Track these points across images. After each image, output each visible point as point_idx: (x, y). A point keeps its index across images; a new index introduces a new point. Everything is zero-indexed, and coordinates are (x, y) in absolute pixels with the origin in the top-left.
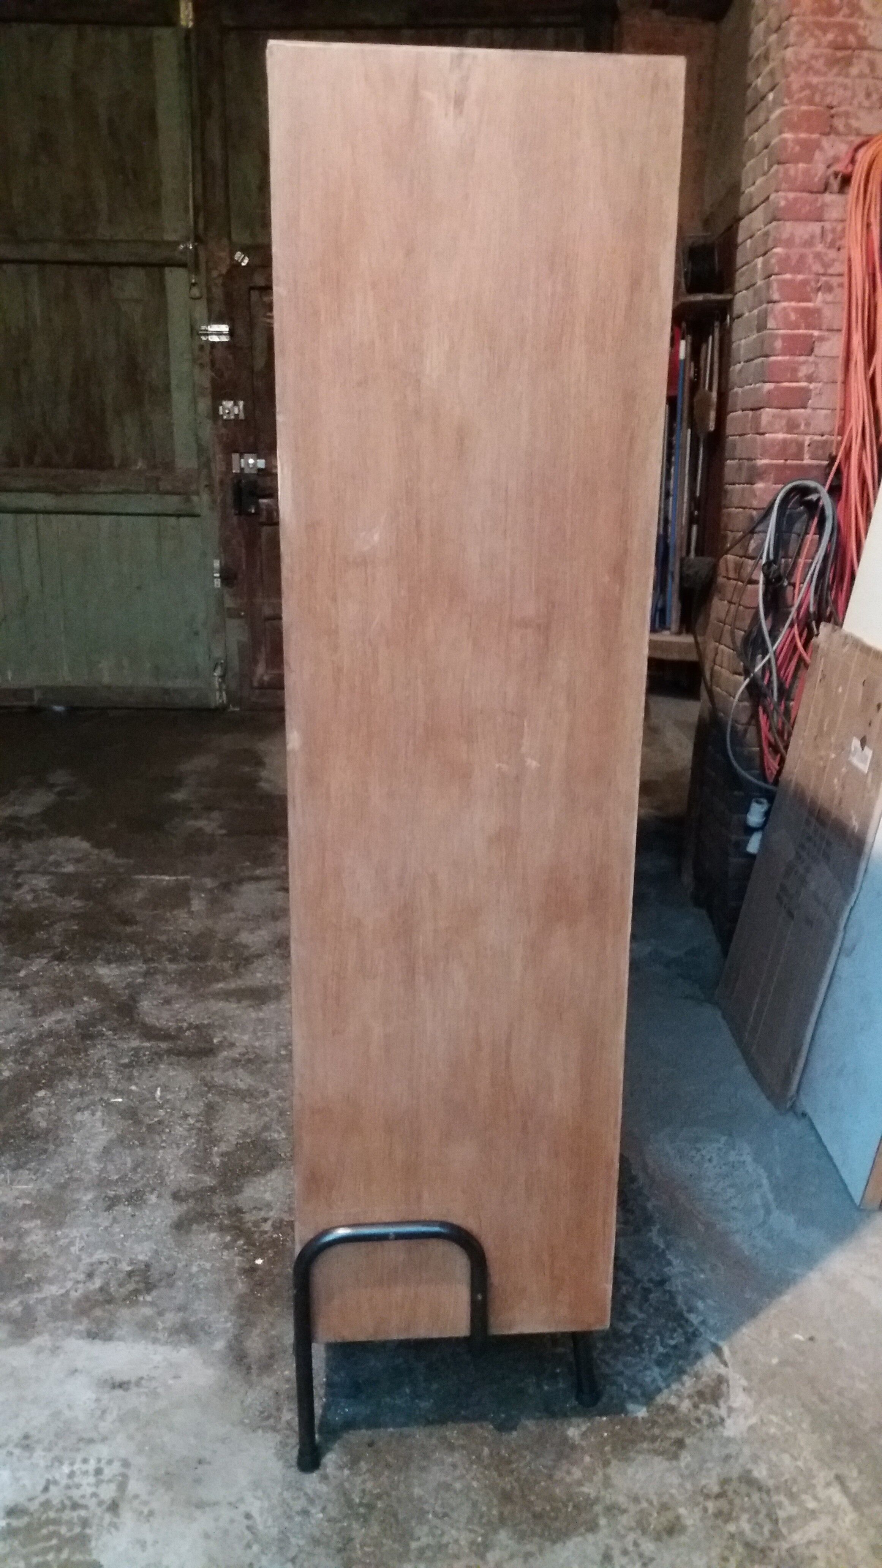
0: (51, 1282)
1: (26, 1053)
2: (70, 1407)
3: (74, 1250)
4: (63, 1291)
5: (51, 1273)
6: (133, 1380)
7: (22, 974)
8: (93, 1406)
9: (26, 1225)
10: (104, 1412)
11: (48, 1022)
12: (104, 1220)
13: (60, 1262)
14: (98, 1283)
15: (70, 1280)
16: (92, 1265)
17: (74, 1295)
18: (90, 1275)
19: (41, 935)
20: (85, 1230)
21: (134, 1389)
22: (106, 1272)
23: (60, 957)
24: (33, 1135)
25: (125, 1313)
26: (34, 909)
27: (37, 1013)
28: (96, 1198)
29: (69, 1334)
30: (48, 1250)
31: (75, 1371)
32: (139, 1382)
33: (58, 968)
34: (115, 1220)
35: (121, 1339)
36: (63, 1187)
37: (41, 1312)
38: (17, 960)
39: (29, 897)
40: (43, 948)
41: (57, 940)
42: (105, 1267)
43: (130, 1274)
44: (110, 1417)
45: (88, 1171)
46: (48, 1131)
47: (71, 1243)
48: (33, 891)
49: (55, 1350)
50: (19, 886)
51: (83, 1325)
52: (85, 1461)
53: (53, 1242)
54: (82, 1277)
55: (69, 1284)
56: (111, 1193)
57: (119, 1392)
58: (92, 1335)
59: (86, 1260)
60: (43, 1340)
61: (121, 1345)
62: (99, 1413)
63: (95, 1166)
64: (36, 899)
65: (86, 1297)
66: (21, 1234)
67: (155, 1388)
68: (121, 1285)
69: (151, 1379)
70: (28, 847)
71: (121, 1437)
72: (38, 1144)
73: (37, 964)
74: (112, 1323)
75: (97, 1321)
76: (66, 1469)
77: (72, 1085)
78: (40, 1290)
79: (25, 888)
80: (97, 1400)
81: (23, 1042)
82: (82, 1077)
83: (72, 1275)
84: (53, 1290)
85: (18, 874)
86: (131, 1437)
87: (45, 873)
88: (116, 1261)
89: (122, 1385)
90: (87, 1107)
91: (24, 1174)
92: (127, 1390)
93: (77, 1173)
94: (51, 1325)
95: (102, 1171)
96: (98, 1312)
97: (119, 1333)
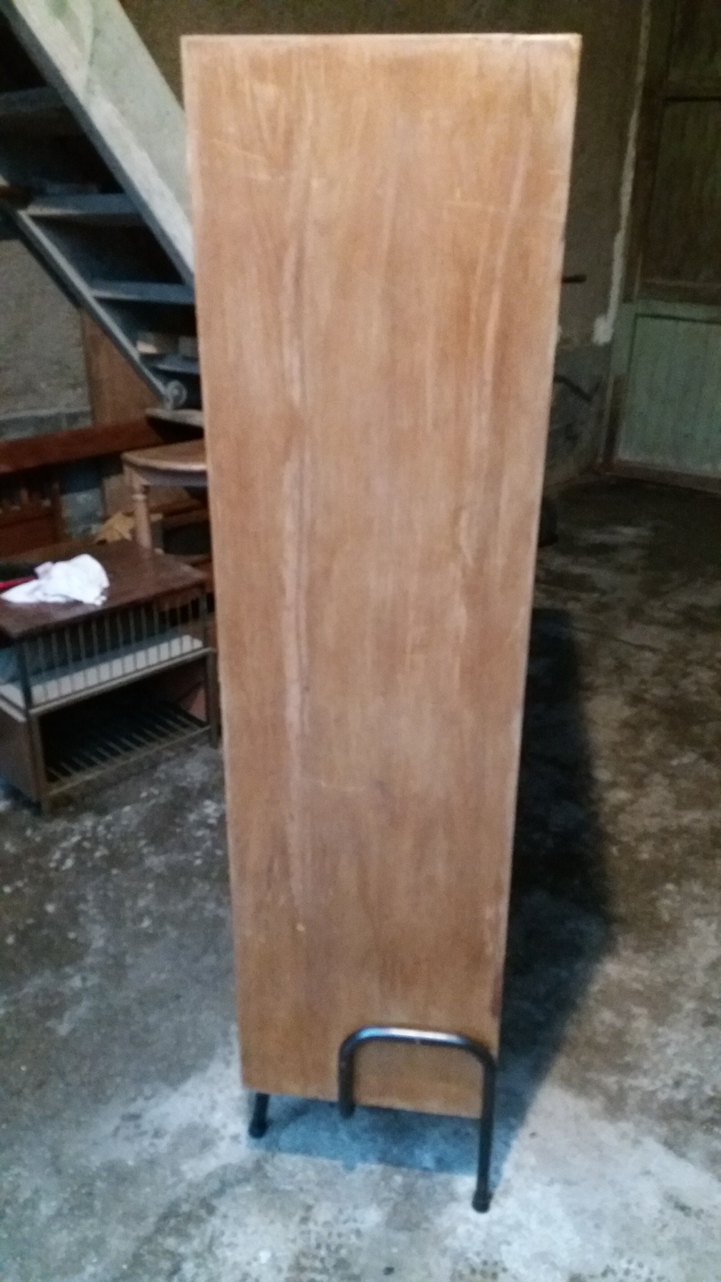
0: (645, 1073)
1: (664, 841)
2: (638, 1205)
3: (670, 1051)
4: (651, 1088)
5: (646, 1065)
6: (695, 1209)
7: (675, 762)
8: (657, 1215)
9: (636, 1010)
10: (665, 1226)
11: (688, 817)
12: (699, 1035)
13: (656, 1058)
14: (681, 1095)
15: (661, 1080)
16: (681, 1074)
17: (663, 1096)
18: (677, 1084)
19: (696, 729)
20: (681, 1037)
21: (693, 1219)
22: (692, 1087)
23: (709, 757)
24: (656, 924)
25: (699, 1137)
26: (697, 702)
27: (680, 806)
28: (696, 1010)
29: (651, 1132)
30: (647, 1041)
31: (647, 1173)
32: (699, 1213)
33: (705, 767)
34: (708, 1039)
35: (691, 1161)
36: (672, 986)
37: (633, 1099)
38: (672, 748)
39: (694, 689)
40: (695, 743)
41: (709, 738)
42: (690, 1082)
43: (711, 1100)
44: (669, 1234)
45: (694, 979)
46: (668, 926)
47: (667, 1045)
48: (697, 683)
49: (636, 1143)
50: (685, 675)
51: (663, 1130)
52: (641, 1265)
53: (654, 1036)
54: (670, 1082)
55: (658, 1084)
56: (710, 1011)
57: (679, 1214)
58: (669, 1144)
59: (677, 1067)
60: (626, 1126)
61: (691, 1168)
62: (659, 1225)
63: (701, 978)
64: (699, 692)
65: (669, 1103)
66: (631, 1017)
67: (712, 1228)
68: (702, 1107)
69: (710, 1216)
70: (704, 639)
71: (674, 1260)
72: (659, 935)
73: (688, 758)
74: (686, 1141)
75: (676, 1133)
76: (624, 1265)
77: (696, 888)
78: (635, 1077)
79: (693, 678)
80: (661, 1212)
81: (664, 830)
82: (706, 884)
83: (662, 1076)
84: (644, 1082)
85: (689, 663)
86: (681, 1265)
87: (711, 668)
88: (701, 1080)
89: (683, 1208)
90: (706, 915)
91: (643, 960)
92: (687, 1215)
93: (685, 978)
94: (637, 1116)
95: (707, 984)
96: (678, 1124)
97: (692, 1155)
